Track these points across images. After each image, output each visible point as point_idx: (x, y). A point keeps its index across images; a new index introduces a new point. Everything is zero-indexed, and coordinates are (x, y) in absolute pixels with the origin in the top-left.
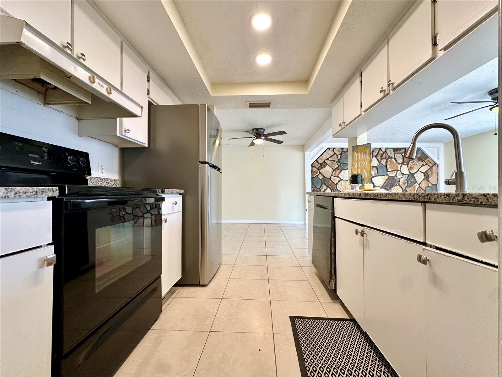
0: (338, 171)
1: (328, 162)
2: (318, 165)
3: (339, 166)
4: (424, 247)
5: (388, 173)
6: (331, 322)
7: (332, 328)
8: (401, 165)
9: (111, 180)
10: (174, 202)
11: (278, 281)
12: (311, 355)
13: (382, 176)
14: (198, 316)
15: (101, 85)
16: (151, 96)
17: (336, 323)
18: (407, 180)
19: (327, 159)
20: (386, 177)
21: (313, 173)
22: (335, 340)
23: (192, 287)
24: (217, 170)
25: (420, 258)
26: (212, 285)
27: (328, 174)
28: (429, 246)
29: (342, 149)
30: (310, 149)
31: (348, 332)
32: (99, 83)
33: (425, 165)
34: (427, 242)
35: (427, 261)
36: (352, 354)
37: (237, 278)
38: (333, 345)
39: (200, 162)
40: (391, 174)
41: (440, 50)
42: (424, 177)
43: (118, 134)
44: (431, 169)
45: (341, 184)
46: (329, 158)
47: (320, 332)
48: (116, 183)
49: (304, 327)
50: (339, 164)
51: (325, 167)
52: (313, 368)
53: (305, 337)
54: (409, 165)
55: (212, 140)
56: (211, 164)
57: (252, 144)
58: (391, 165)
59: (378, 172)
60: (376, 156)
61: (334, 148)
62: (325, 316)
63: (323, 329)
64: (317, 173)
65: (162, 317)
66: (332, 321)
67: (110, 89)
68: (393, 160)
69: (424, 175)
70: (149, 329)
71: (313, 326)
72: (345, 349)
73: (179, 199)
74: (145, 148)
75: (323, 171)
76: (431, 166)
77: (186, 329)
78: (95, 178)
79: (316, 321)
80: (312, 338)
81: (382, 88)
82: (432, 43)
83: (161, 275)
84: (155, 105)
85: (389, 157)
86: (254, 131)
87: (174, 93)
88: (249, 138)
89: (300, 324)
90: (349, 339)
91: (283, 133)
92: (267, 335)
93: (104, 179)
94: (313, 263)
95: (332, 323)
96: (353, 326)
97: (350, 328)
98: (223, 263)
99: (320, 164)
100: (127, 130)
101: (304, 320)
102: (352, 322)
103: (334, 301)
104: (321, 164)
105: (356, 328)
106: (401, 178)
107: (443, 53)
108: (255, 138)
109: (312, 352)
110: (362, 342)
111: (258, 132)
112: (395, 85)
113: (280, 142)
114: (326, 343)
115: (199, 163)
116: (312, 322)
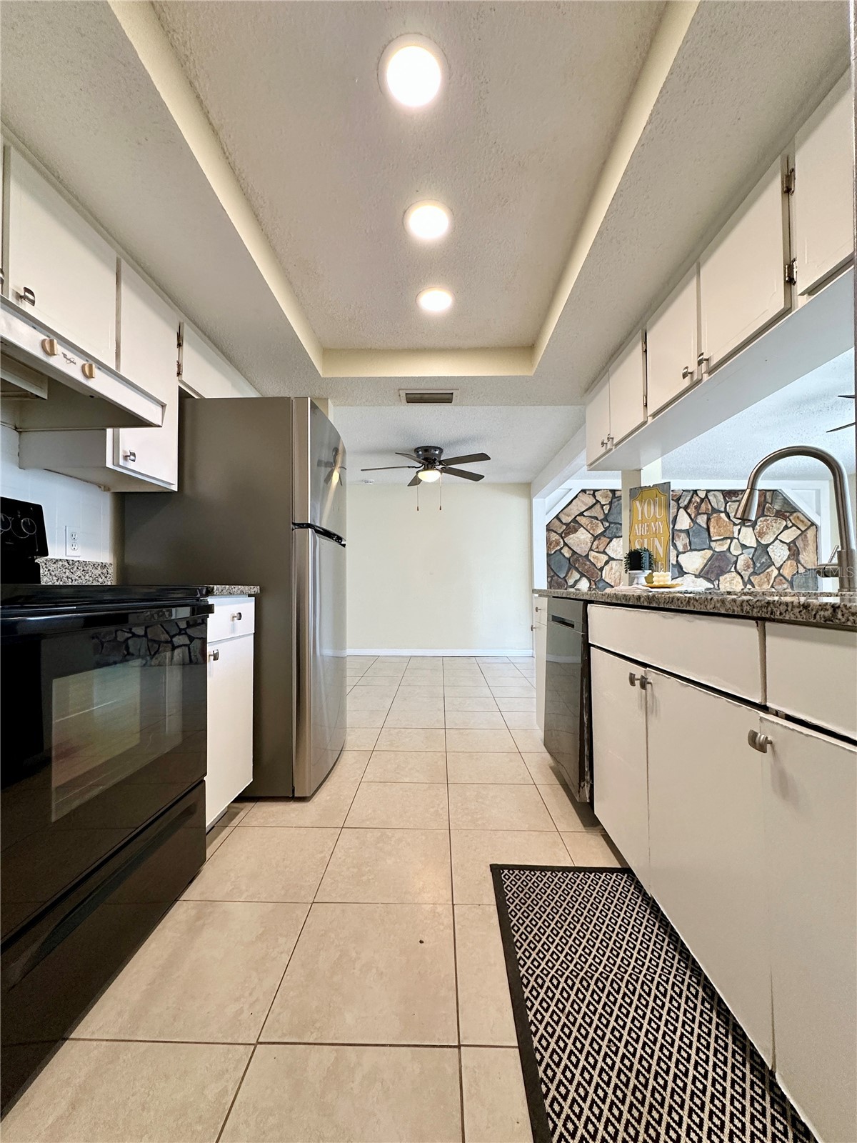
0: (605, 540)
1: (582, 520)
2: (562, 527)
3: (606, 529)
4: (762, 714)
5: (713, 544)
6: (581, 876)
7: (582, 890)
8: (739, 527)
9: (94, 565)
10: (236, 615)
11: (468, 786)
12: (533, 950)
13: (699, 550)
14: (287, 869)
15: (69, 360)
16: (184, 377)
17: (591, 879)
18: (752, 559)
19: (581, 514)
20: (708, 553)
21: (551, 544)
22: (586, 916)
23: (278, 803)
24: (336, 540)
25: (753, 739)
26: (322, 797)
27: (583, 546)
28: (774, 712)
29: (613, 491)
30: (545, 491)
31: (616, 898)
32: (65, 356)
33: (791, 527)
34: (769, 704)
35: (769, 746)
36: (621, 945)
37: (378, 780)
38: (582, 926)
39: (294, 524)
40: (719, 548)
41: (800, 295)
42: (788, 553)
43: (109, 464)
44: (803, 536)
45: (612, 568)
46: (584, 512)
47: (557, 898)
48: (105, 571)
49: (520, 889)
50: (607, 524)
51: (576, 531)
52: (536, 980)
53: (522, 911)
54: (757, 526)
55: (324, 471)
56: (320, 528)
57: (416, 481)
58: (719, 527)
59: (690, 543)
60: (686, 508)
61: (595, 491)
62: (568, 864)
63: (563, 892)
64: (558, 544)
65: (208, 871)
66: (583, 873)
67: (91, 366)
68: (723, 515)
69: (789, 549)
70: (176, 900)
71: (541, 885)
72: (608, 936)
73: (248, 607)
74: (172, 492)
75: (571, 539)
76: (803, 529)
77: (259, 898)
78: (57, 561)
79: (549, 874)
80: (537, 912)
81: (687, 368)
82: (785, 279)
83: (205, 778)
84: (196, 397)
85: (715, 511)
86: (421, 453)
87: (238, 370)
88: (409, 467)
89: (513, 883)
90: (617, 912)
91: (483, 457)
92: (439, 909)
93: (77, 564)
94: (544, 745)
95: (582, 879)
96: (628, 883)
97: (620, 889)
98: (347, 747)
99: (565, 524)
100: (129, 454)
101: (522, 872)
102: (626, 875)
103: (588, 828)
104: (567, 525)
105: (634, 889)
106: (741, 554)
107: (807, 300)
108: (421, 468)
109: (536, 943)
110: (646, 919)
111: (427, 455)
112: (713, 362)
113: (477, 477)
114: (567, 922)
115: (292, 526)
116: (538, 876)
